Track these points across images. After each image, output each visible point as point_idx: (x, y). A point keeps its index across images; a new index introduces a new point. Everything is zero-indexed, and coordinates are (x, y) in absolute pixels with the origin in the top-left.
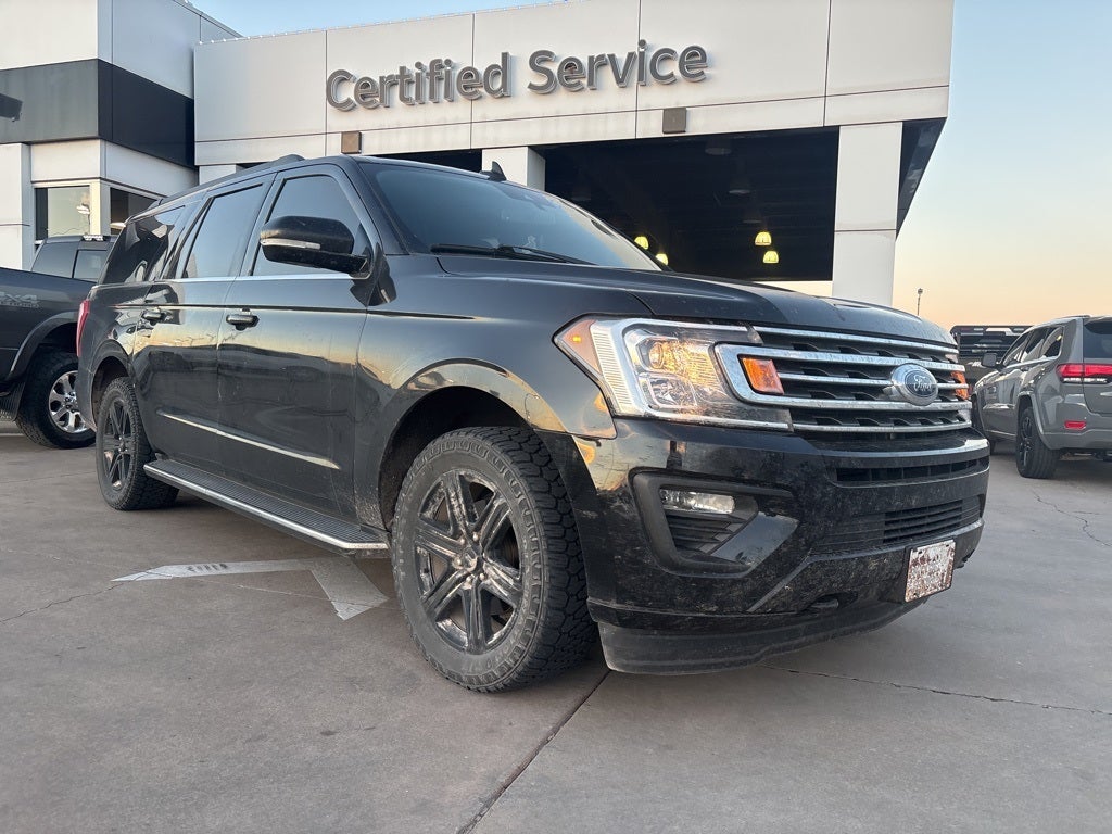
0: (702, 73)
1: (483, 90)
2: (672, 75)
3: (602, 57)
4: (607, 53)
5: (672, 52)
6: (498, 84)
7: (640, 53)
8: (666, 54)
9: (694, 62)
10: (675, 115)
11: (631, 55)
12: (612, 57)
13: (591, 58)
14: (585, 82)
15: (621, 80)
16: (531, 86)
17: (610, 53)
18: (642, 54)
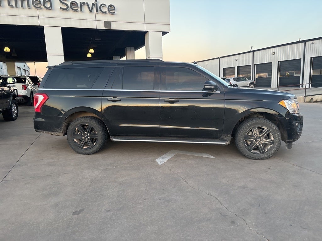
0: (114, 13)
1: (42, 7)
2: (106, 12)
3: (84, 3)
4: (86, 2)
5: (106, 5)
6: (48, 5)
7: (96, 4)
8: (103, 5)
9: (112, 9)
10: (107, 23)
11: (93, 4)
12: (87, 4)
13: (80, 3)
14: (79, 9)
15: (91, 11)
16: (61, 8)
17: (87, 2)
18: (97, 4)
